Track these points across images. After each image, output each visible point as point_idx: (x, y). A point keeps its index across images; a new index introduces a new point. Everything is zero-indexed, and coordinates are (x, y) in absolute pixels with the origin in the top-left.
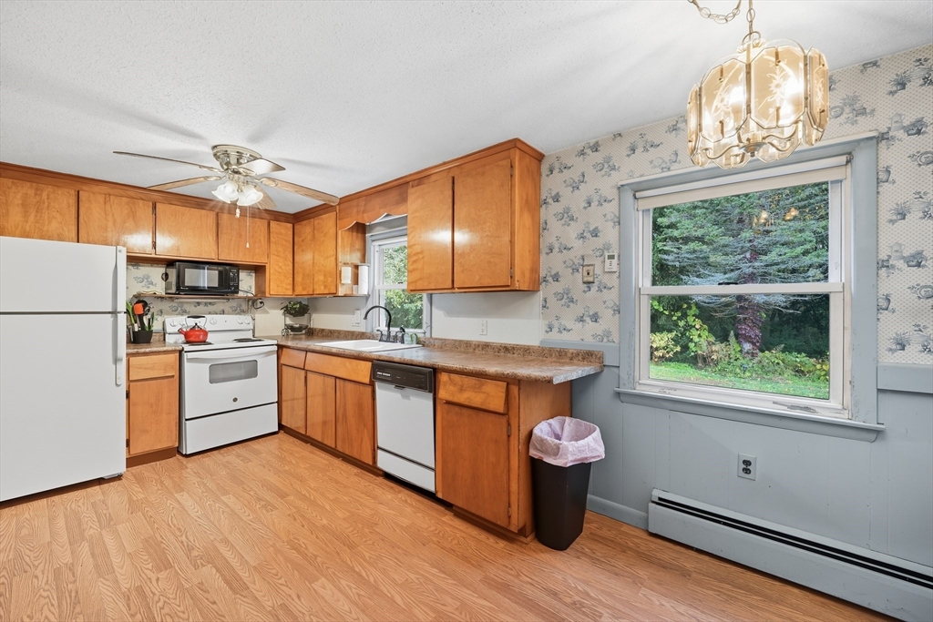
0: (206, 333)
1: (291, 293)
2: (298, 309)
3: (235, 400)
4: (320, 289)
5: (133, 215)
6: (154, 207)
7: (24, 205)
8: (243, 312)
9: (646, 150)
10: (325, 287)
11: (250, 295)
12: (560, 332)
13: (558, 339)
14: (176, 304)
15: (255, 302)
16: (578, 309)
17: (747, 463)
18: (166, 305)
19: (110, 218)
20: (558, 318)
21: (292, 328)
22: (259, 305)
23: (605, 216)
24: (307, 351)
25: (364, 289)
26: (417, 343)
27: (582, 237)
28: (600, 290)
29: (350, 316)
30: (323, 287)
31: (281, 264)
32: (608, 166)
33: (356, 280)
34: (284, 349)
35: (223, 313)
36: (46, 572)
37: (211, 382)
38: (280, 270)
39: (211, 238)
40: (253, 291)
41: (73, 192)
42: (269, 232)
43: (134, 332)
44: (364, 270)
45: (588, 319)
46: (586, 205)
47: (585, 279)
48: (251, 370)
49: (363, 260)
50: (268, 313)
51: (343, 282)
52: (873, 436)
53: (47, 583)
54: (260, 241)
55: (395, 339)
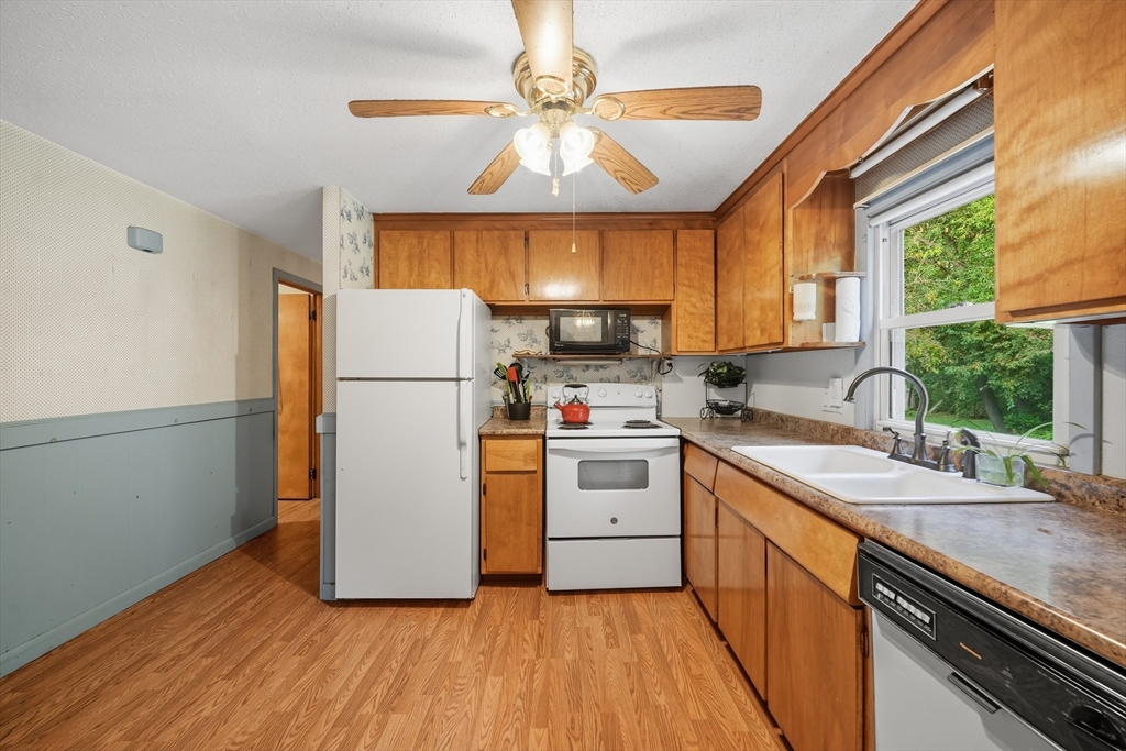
0: (587, 410)
1: (711, 347)
2: (726, 374)
4: (755, 338)
5: (505, 250)
6: (527, 239)
7: (410, 258)
8: (644, 379)
10: (763, 331)
11: (654, 353)
14: (561, 369)
15: (661, 364)
18: (549, 370)
19: (482, 259)
22: (667, 368)
25: (848, 329)
26: (1031, 484)
29: (819, 391)
30: (758, 333)
31: (694, 300)
33: (829, 311)
35: (618, 380)
37: (582, 486)
38: (694, 310)
39: (593, 270)
40: (659, 347)
41: (448, 233)
42: (675, 250)
43: (510, 404)
44: (848, 289)
48: (638, 477)
49: (849, 264)
50: (681, 381)
51: (795, 318)
54: (661, 265)
55: (940, 459)
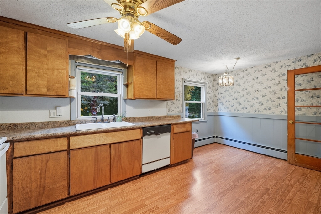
9: (186, 73)
12: (171, 111)
13: (171, 113)
16: (175, 106)
20: (171, 108)
23: (180, 84)
24: (68, 136)
28: (179, 101)
32: (180, 73)
36: (305, 184)
45: (177, 108)
53: (306, 182)
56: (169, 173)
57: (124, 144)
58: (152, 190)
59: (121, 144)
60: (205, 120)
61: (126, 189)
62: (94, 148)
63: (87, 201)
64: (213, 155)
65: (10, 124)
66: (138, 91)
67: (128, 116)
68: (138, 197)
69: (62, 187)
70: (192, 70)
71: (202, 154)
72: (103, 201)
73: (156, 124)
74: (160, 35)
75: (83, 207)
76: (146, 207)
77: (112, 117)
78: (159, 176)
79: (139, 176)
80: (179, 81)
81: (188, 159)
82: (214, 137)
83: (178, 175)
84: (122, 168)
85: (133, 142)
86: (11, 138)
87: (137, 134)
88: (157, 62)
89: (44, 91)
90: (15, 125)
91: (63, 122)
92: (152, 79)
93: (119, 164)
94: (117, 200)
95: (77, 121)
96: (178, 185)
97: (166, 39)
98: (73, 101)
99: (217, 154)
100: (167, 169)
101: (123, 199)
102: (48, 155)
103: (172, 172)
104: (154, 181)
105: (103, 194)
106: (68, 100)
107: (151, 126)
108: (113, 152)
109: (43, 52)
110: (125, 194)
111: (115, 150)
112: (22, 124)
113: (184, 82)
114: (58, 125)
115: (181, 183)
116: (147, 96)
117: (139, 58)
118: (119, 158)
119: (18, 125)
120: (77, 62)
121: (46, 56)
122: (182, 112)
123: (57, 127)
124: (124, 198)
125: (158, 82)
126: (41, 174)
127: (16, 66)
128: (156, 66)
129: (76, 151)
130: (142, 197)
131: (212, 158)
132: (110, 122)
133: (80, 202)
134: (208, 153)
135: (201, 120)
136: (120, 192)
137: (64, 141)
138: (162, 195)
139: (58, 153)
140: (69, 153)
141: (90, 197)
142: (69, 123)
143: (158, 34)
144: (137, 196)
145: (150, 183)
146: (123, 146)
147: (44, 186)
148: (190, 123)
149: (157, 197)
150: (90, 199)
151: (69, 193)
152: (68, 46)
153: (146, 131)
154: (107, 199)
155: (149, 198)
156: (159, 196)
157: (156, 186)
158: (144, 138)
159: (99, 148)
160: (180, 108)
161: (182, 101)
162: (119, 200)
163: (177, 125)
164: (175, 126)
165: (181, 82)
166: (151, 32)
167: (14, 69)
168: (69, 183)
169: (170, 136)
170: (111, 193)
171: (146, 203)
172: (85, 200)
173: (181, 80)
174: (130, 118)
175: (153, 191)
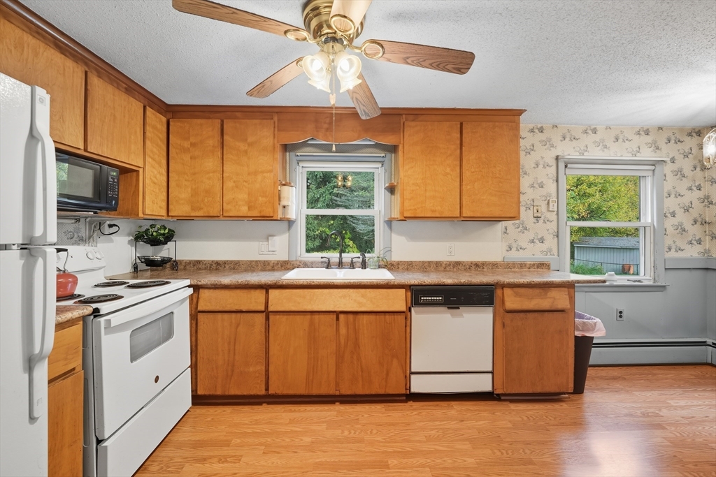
3: (157, 379)
9: (571, 140)
12: (518, 250)
13: (515, 256)
16: (530, 235)
17: (621, 312)
20: (515, 241)
21: (150, 263)
23: (547, 175)
24: (266, 288)
27: (532, 186)
28: (545, 222)
32: (548, 143)
34: (201, 290)
45: (537, 241)
46: (535, 166)
47: (535, 215)
52: (662, 289)
56: (485, 414)
57: (365, 318)
58: (418, 439)
59: (361, 317)
60: (655, 281)
61: (366, 416)
62: (308, 317)
63: (293, 414)
64: (672, 403)
65: (213, 261)
66: (410, 200)
67: (395, 257)
68: (380, 442)
69: (257, 375)
70: (598, 127)
71: (628, 391)
72: (317, 423)
73: (449, 281)
74: (413, 61)
75: (281, 421)
76: (387, 471)
77: (359, 258)
78: (453, 412)
79: (405, 398)
80: (547, 166)
81: (564, 393)
82: (703, 343)
83: (507, 428)
84: (362, 368)
85: (387, 316)
86: (195, 282)
87: (397, 300)
88: (461, 124)
89: (244, 210)
90: (218, 263)
91: (278, 263)
92: (448, 170)
93: (355, 358)
94: (340, 431)
95: (298, 264)
96: (494, 453)
97: (431, 66)
98: (292, 225)
99: (695, 402)
100: (483, 403)
101: (350, 433)
102: (239, 315)
103: (494, 413)
104: (434, 421)
105: (321, 411)
106: (285, 224)
107: (433, 283)
108: (343, 331)
109: (243, 146)
110: (359, 426)
111: (348, 329)
112: (225, 262)
113: (566, 166)
114: (270, 268)
115: (504, 452)
116: (433, 211)
117: (413, 124)
118: (357, 344)
119: (221, 263)
120: (299, 154)
121: (246, 152)
122: (556, 254)
123: (269, 270)
124: (353, 432)
125: (466, 174)
126: (229, 343)
127: (211, 175)
128: (459, 135)
129: (278, 317)
130: (387, 446)
131: (664, 412)
132: (354, 268)
133: (283, 410)
134: (656, 393)
135: (639, 281)
136: (352, 416)
137: (259, 296)
138: (438, 461)
139: (252, 314)
140: (267, 319)
141: (299, 408)
142: (286, 266)
143: (409, 61)
144: (380, 439)
145: (424, 422)
146: (365, 322)
147: (233, 366)
148: (570, 286)
149: (422, 460)
150: (299, 411)
151: (267, 389)
152: (276, 129)
153: (421, 295)
154: (323, 422)
155: (405, 454)
156: (429, 461)
157: (433, 432)
158: (415, 312)
159: (316, 317)
160: (551, 242)
161: (555, 223)
162: (343, 432)
163: (516, 289)
164: (507, 291)
165: (554, 168)
166: (389, 60)
167: (209, 178)
168: (267, 371)
169: (491, 316)
170: (336, 413)
171: (392, 462)
172: (291, 411)
173: (553, 162)
174: (399, 263)
175: (420, 441)
